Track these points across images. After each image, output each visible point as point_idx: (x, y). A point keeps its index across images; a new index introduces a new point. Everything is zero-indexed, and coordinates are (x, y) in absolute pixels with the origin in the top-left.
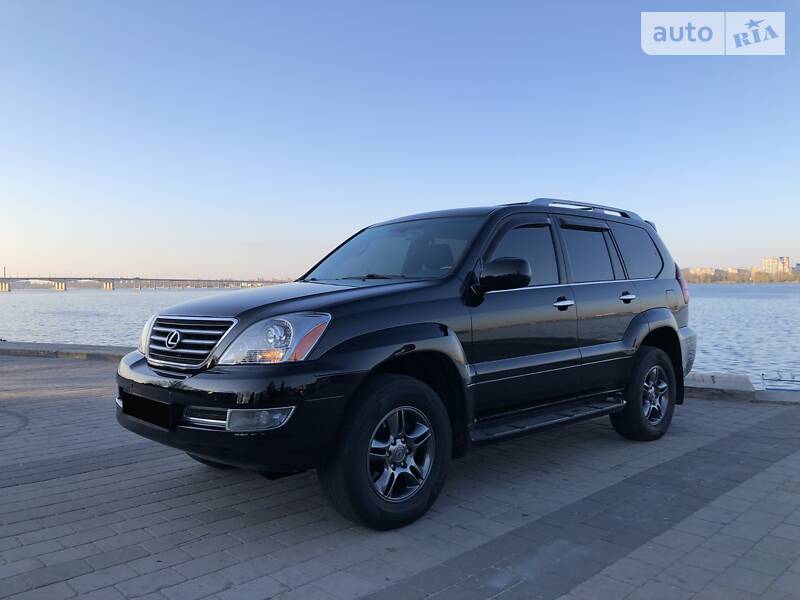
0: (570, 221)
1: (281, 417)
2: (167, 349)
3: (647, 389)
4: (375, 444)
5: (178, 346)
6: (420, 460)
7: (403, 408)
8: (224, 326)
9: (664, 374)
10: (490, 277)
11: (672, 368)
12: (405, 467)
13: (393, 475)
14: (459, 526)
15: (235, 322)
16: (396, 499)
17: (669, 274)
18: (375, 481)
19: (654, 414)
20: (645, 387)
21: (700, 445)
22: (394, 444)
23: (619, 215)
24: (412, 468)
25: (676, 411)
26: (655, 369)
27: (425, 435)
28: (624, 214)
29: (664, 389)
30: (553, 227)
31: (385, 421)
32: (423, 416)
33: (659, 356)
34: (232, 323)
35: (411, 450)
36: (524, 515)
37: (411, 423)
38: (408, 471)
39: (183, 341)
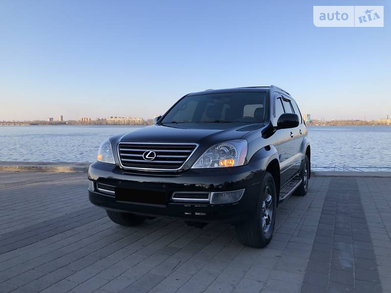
0: (284, 96)
2: (145, 161)
5: (155, 160)
7: (267, 187)
8: (192, 148)
9: (307, 166)
11: (308, 163)
15: (198, 145)
16: (266, 232)
27: (271, 200)
29: (306, 173)
30: (282, 99)
32: (271, 191)
34: (196, 146)
35: (267, 207)
38: (267, 217)
39: (161, 156)
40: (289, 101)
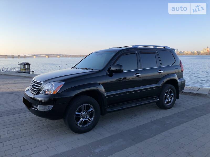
0: (143, 52)
3: (167, 96)
4: (77, 113)
6: (91, 117)
7: (85, 105)
8: (41, 84)
9: (172, 91)
12: (86, 118)
13: (82, 120)
14: (99, 133)
15: (43, 83)
16: (84, 126)
17: (177, 63)
18: (77, 122)
19: (168, 102)
20: (165, 95)
22: (83, 113)
23: (163, 48)
24: (88, 119)
26: (169, 90)
28: (165, 48)
29: (172, 95)
32: (92, 106)
33: (171, 87)
35: (88, 114)
36: (117, 131)
39: (34, 87)
40: (155, 53)
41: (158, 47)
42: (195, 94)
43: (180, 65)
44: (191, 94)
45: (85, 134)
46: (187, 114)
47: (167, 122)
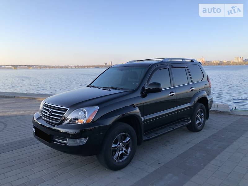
0: (175, 66)
1: (84, 141)
3: (197, 116)
4: (114, 146)
5: (51, 115)
6: (127, 148)
7: (122, 134)
8: (66, 110)
9: (203, 111)
10: (150, 89)
11: (205, 109)
12: (123, 151)
13: (119, 154)
14: (139, 168)
15: (69, 109)
16: (120, 161)
17: (205, 79)
18: (113, 156)
19: (200, 123)
21: (213, 133)
22: (119, 144)
23: (190, 61)
24: (125, 151)
25: (206, 122)
26: (200, 110)
27: (129, 140)
28: (192, 61)
29: (202, 116)
30: (169, 69)
31: (117, 138)
33: (201, 106)
35: (124, 145)
36: (159, 163)
37: (124, 137)
38: (124, 152)
39: (53, 114)
40: (185, 67)
41: (186, 61)
42: (218, 112)
43: (208, 80)
44: (212, 112)
45: (123, 170)
46: (223, 137)
47: (208, 148)
